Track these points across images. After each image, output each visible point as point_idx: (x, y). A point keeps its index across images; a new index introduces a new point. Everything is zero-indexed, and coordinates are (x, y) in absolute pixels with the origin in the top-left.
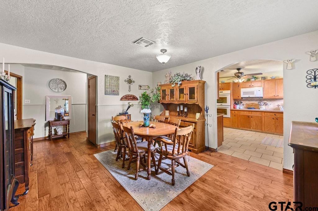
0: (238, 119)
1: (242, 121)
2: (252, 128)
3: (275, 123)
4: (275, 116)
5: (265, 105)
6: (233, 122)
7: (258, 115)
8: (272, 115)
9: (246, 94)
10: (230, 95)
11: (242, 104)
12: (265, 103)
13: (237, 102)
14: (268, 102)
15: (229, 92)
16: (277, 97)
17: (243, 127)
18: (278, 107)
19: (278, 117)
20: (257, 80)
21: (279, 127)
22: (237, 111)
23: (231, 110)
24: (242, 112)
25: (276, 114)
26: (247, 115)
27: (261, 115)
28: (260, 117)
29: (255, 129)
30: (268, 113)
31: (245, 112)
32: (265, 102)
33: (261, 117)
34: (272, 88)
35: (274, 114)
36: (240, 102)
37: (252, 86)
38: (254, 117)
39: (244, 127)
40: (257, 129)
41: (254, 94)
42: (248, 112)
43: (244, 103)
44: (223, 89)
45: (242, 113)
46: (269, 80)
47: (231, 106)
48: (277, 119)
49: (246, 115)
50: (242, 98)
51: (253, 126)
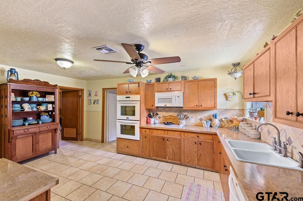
0: (150, 142)
1: (155, 146)
2: (167, 158)
3: (198, 150)
4: (198, 139)
5: (185, 118)
6: (143, 147)
7: (176, 137)
8: (195, 138)
9: (162, 102)
10: (139, 102)
11: (158, 116)
12: (185, 116)
13: (152, 114)
14: (189, 114)
15: (138, 97)
16: (200, 108)
17: (155, 157)
18: (200, 121)
19: (202, 140)
20: (176, 80)
21: (203, 156)
22: (149, 130)
23: (140, 128)
24: (155, 131)
25: (199, 135)
26: (162, 137)
27: (180, 137)
28: (178, 140)
29: (172, 160)
30: (189, 134)
31: (159, 131)
32: (186, 113)
33: (180, 140)
34: (194, 94)
35: (196, 135)
36: (155, 113)
37: (170, 90)
38: (171, 140)
39: (158, 156)
40: (175, 160)
41: (171, 102)
42: (163, 131)
43: (161, 114)
44: (130, 92)
45: (155, 133)
46: (191, 81)
47: (140, 120)
48: (200, 144)
49: (160, 137)
50: (157, 107)
51: (169, 155)
